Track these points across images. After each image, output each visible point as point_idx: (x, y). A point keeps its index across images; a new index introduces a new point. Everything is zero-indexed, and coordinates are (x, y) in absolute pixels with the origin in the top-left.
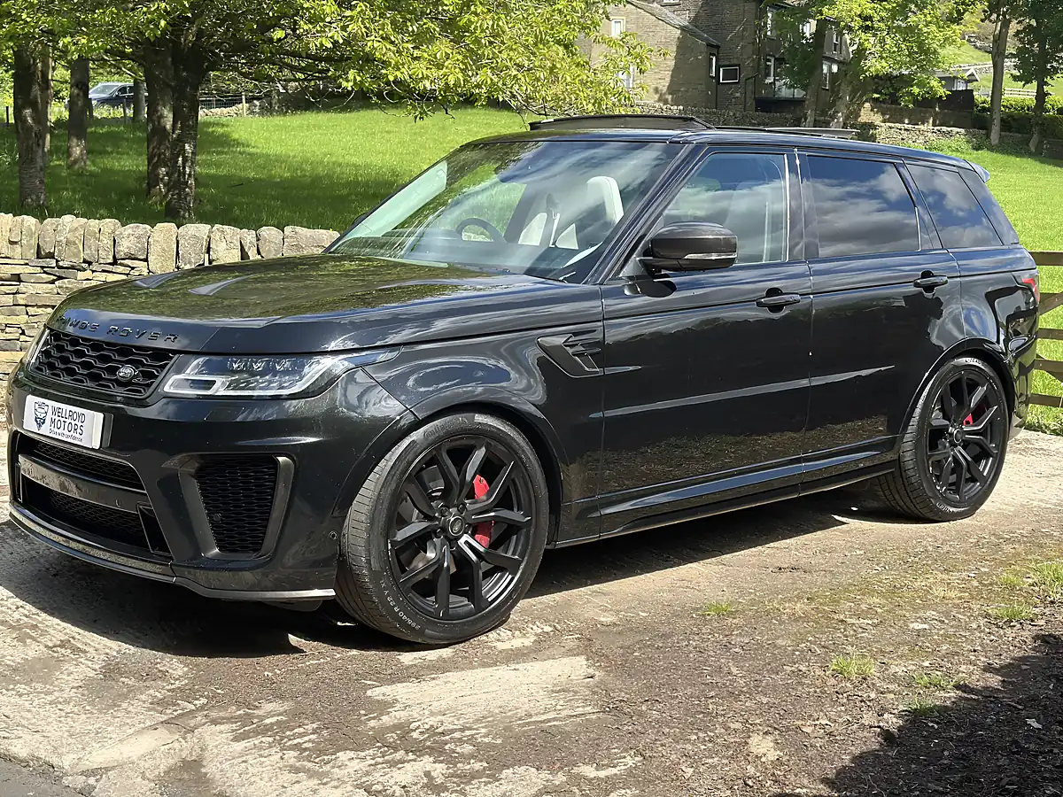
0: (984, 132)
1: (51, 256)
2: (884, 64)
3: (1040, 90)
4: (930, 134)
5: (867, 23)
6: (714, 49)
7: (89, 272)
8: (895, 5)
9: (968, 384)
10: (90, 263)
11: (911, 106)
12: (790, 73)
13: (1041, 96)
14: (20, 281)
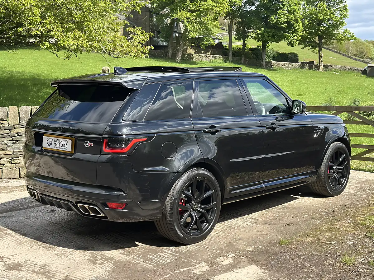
0: (227, 57)
2: (195, 34)
3: (244, 43)
4: (210, 58)
5: (189, 20)
8: (197, 14)
11: (204, 48)
12: (162, 37)
13: (244, 45)
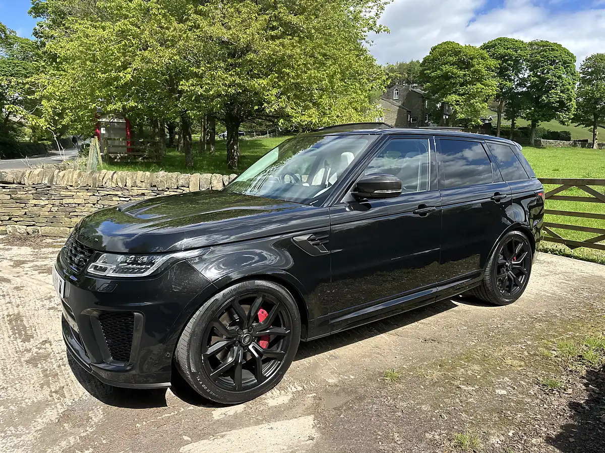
1: (155, 186)
2: (463, 115)
3: (513, 122)
5: (458, 103)
6: (409, 112)
7: (168, 192)
8: (466, 97)
9: (515, 243)
10: (169, 189)
11: (472, 128)
12: (433, 119)
13: (513, 124)
14: (145, 195)
